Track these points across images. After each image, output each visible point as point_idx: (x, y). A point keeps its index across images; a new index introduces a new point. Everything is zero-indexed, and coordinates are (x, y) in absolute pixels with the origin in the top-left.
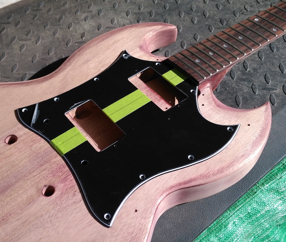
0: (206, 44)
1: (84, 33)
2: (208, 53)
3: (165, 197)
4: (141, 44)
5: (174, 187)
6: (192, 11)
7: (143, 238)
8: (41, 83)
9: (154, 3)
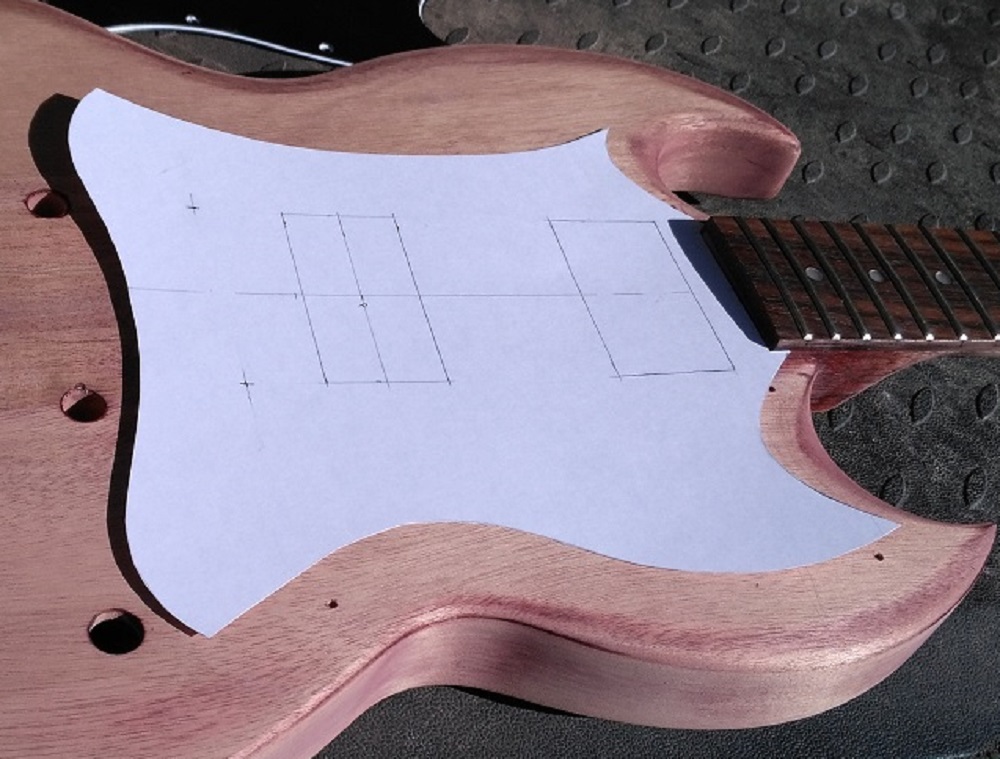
0: (876, 241)
1: (464, 31)
2: (864, 268)
3: (452, 618)
4: (644, 134)
5: (500, 604)
6: (891, 143)
7: (312, 689)
8: (233, 91)
9: (768, 53)
